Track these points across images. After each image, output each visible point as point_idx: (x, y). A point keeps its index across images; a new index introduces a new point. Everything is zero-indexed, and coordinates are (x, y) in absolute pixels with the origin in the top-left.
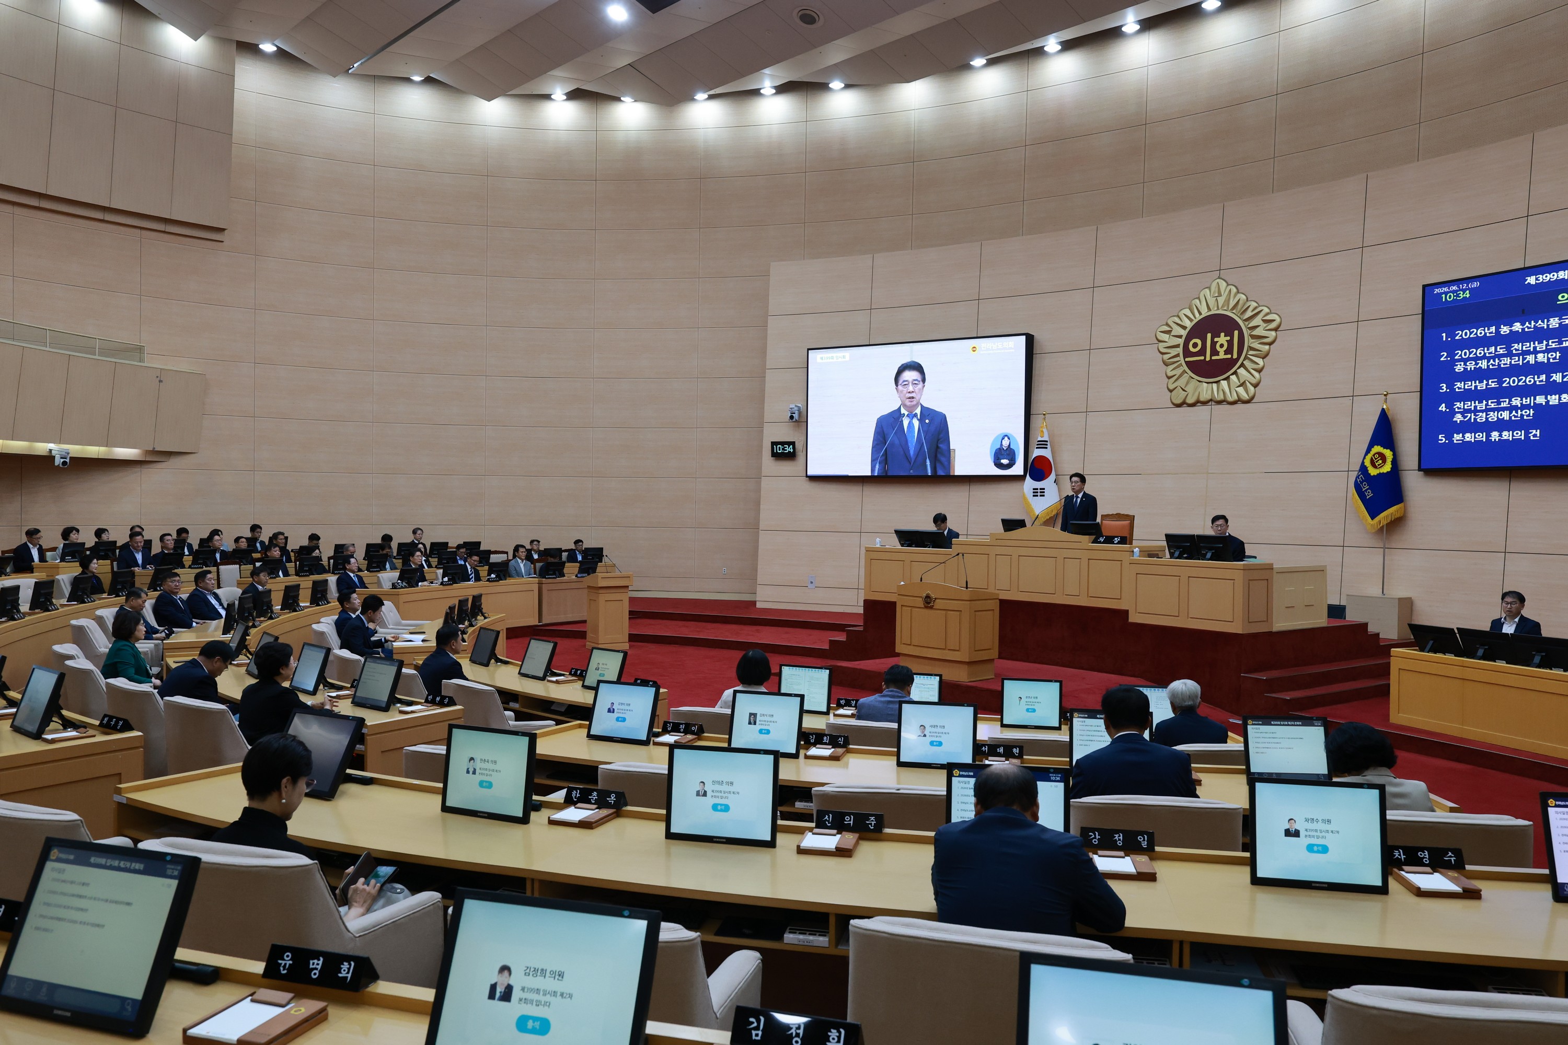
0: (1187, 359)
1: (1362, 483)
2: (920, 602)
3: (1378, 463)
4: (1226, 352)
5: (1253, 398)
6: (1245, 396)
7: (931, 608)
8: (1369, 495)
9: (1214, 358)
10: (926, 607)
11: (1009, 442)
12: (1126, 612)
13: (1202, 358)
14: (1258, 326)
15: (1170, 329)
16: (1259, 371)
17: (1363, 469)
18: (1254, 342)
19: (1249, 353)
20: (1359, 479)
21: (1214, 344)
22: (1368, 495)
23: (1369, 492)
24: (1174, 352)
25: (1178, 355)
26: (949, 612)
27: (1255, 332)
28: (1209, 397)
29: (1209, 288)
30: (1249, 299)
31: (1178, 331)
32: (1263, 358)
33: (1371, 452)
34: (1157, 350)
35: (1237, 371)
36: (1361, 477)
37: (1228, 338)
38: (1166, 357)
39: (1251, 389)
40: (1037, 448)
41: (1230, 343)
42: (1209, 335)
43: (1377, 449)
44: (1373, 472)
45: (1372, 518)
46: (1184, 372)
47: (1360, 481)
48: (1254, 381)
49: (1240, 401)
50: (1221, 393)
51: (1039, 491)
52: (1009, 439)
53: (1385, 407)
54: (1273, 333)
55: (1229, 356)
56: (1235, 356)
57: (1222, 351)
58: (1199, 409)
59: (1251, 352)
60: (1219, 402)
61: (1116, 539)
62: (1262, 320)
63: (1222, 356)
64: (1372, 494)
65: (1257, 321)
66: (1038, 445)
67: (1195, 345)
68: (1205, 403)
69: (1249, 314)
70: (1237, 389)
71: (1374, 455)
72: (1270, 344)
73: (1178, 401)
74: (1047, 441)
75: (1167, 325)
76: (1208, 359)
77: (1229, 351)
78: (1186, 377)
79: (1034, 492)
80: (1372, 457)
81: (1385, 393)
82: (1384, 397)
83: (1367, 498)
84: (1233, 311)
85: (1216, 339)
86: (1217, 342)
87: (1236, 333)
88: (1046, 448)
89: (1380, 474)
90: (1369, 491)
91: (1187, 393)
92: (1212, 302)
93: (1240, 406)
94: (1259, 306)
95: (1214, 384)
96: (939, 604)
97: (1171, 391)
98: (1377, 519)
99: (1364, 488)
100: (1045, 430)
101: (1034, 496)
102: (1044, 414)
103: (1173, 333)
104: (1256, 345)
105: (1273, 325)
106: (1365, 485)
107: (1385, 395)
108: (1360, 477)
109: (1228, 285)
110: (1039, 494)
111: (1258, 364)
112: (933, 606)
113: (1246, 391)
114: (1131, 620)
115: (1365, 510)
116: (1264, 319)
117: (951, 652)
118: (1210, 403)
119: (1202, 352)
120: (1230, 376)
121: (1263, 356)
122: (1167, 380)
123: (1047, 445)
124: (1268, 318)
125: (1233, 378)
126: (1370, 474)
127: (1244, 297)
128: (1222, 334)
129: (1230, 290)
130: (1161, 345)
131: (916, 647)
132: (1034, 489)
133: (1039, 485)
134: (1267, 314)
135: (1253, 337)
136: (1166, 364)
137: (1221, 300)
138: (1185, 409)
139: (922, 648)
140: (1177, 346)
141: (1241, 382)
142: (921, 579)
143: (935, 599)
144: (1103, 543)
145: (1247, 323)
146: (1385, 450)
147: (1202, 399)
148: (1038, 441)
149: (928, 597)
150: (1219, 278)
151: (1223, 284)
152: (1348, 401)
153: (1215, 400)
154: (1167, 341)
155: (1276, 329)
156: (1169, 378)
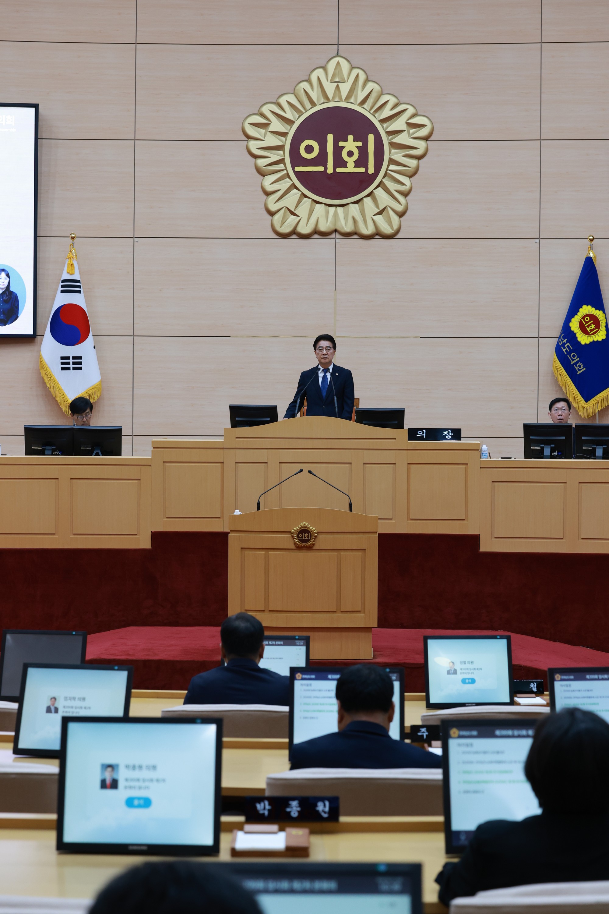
0: (297, 169)
1: (569, 353)
2: (288, 542)
3: (590, 328)
4: (357, 164)
5: (398, 231)
6: (387, 229)
7: (310, 548)
8: (581, 369)
9: (339, 170)
10: (298, 548)
11: (7, 281)
12: (476, 538)
13: (321, 169)
14: (404, 131)
15: (265, 121)
16: (405, 194)
17: (567, 332)
18: (396, 153)
19: (390, 168)
20: (564, 348)
21: (338, 151)
22: (579, 370)
23: (580, 366)
24: (274, 156)
25: (282, 161)
26: (343, 553)
27: (399, 139)
28: (333, 228)
29: (324, 68)
30: (384, 92)
31: (277, 125)
32: (410, 177)
33: (579, 313)
34: (247, 153)
35: (373, 191)
36: (568, 346)
37: (360, 144)
38: (261, 162)
39: (395, 219)
40: (62, 291)
41: (363, 151)
42: (330, 137)
43: (586, 310)
44: (584, 339)
45: (587, 400)
46: (294, 186)
47: (566, 351)
48: (400, 208)
49: (378, 234)
50: (350, 221)
51: (71, 361)
52: (8, 275)
53: (591, 255)
54: (422, 145)
55: (362, 170)
56: (371, 171)
57: (351, 162)
58: (317, 242)
59: (392, 167)
60: (347, 235)
61: (446, 433)
62: (406, 123)
63: (351, 168)
64: (585, 369)
65: (399, 124)
66: (62, 286)
67: (309, 149)
68: (324, 235)
69: (387, 112)
70: (375, 218)
71: (583, 318)
72: (419, 158)
73: (285, 229)
74: (79, 281)
75: (263, 115)
76: (330, 170)
77: (362, 161)
78: (294, 195)
79: (62, 363)
80: (581, 320)
81: (591, 237)
82: (589, 243)
83: (578, 373)
84: (363, 106)
85: (341, 144)
86: (344, 147)
87: (371, 137)
88: (79, 292)
89: (594, 344)
90: (580, 364)
91: (299, 218)
92: (330, 89)
93: (378, 242)
94: (401, 104)
95: (339, 208)
96: (322, 541)
97: (272, 214)
98: (593, 401)
99: (573, 360)
100: (75, 264)
101: (63, 369)
102: (73, 238)
103: (272, 128)
104: (398, 155)
105: (424, 132)
106: (574, 356)
107: (591, 240)
108: (566, 346)
109: (352, 68)
110: (71, 366)
111: (403, 184)
112: (314, 544)
113: (389, 222)
114: (483, 548)
115: (576, 389)
116: (410, 121)
117: (348, 615)
118: (333, 236)
119: (321, 159)
120: (364, 199)
121: (410, 174)
122: (265, 197)
123: (79, 287)
124: (414, 121)
125: (368, 201)
126: (579, 343)
127: (377, 88)
128: (351, 138)
129: (357, 76)
130: (254, 146)
131: (275, 614)
132: (62, 358)
133: (71, 351)
134: (413, 116)
135: (393, 145)
136: (262, 173)
137: (345, 88)
138: (294, 242)
139: (289, 615)
140: (281, 148)
141: (381, 208)
142: (259, 504)
143: (318, 533)
144: (427, 439)
145: (385, 125)
146: (597, 311)
147: (323, 228)
148: (63, 281)
149: (304, 531)
150: (338, 55)
151: (345, 66)
152: (533, 244)
153: (343, 231)
154: (263, 139)
155: (426, 139)
156: (268, 194)
